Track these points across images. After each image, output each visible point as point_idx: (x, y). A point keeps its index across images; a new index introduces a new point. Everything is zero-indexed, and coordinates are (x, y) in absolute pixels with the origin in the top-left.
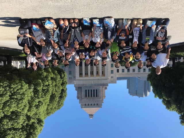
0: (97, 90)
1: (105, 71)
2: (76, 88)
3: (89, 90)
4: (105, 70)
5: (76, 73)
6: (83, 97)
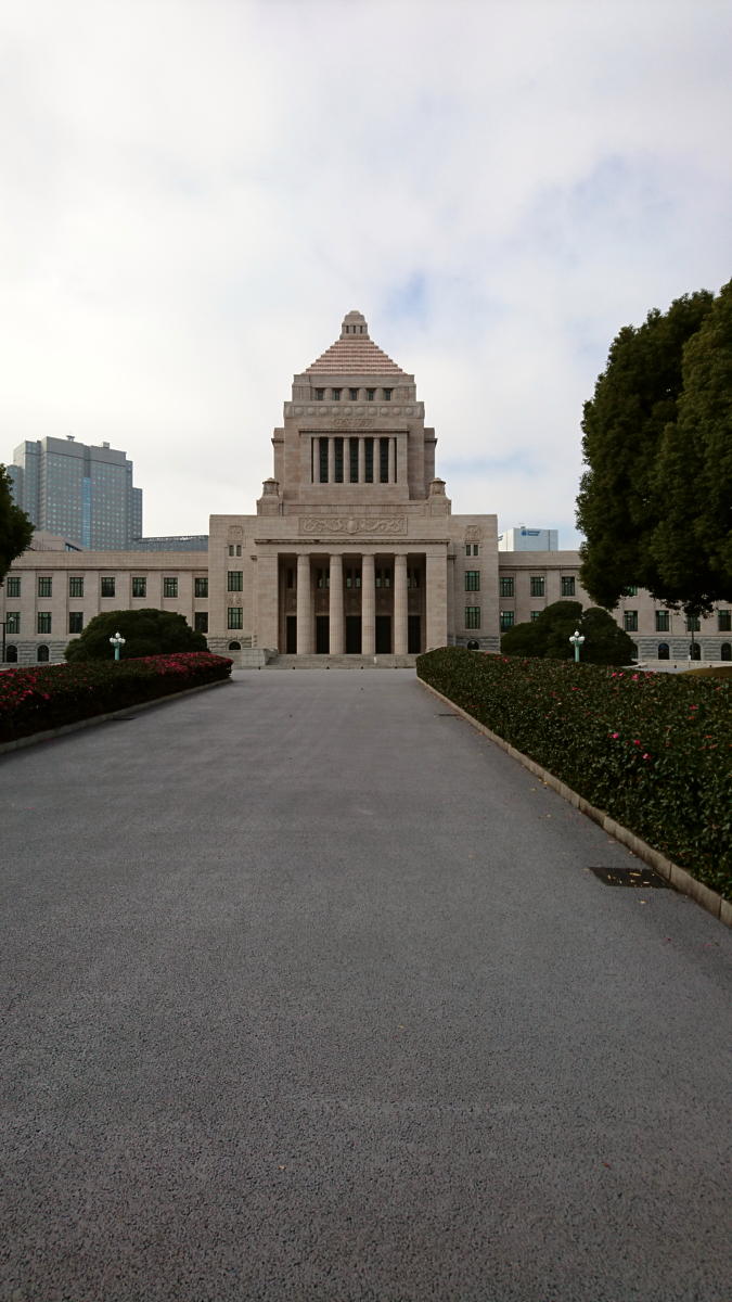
0: (324, 478)
1: (276, 586)
2: (441, 492)
3: (369, 478)
4: (276, 596)
5: (445, 577)
6: (402, 441)
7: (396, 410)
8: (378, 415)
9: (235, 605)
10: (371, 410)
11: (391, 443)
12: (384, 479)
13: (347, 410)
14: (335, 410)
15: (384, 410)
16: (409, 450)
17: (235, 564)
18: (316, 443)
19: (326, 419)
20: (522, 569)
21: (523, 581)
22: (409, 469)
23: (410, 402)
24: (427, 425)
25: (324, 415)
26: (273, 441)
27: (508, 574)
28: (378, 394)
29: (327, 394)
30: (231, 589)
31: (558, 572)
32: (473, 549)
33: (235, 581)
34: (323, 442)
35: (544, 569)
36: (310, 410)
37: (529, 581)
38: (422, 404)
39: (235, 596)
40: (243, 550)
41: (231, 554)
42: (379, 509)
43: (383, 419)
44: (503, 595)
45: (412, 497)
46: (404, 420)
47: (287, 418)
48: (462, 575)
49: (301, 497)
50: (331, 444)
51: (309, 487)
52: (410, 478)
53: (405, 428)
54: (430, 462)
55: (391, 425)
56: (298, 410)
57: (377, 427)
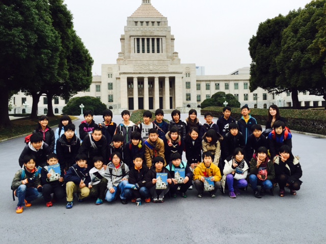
2: (177, 56)
3: (153, 52)
4: (127, 91)
5: (181, 84)
7: (162, 29)
8: (156, 31)
9: (110, 94)
10: (154, 29)
11: (160, 40)
12: (158, 51)
13: (146, 29)
14: (142, 29)
15: (158, 29)
16: (166, 42)
17: (110, 80)
18: (136, 40)
19: (139, 32)
20: (203, 81)
21: (203, 85)
22: (166, 48)
23: (166, 26)
24: (171, 34)
25: (137, 31)
26: (121, 39)
27: (199, 83)
28: (156, 24)
29: (139, 24)
30: (109, 89)
31: (214, 82)
32: (188, 75)
33: (110, 86)
34: (138, 40)
35: (210, 81)
36: (133, 29)
37: (205, 85)
38: (170, 27)
39: (110, 91)
40: (113, 76)
41: (109, 77)
42: (157, 62)
43: (157, 32)
44: (197, 89)
45: (167, 58)
46: (164, 32)
47: (126, 31)
48: (185, 83)
49: (131, 58)
50: (141, 40)
51: (134, 55)
52: (167, 52)
53: (164, 35)
54: (173, 46)
55: (160, 34)
56: (129, 29)
57: (155, 35)
